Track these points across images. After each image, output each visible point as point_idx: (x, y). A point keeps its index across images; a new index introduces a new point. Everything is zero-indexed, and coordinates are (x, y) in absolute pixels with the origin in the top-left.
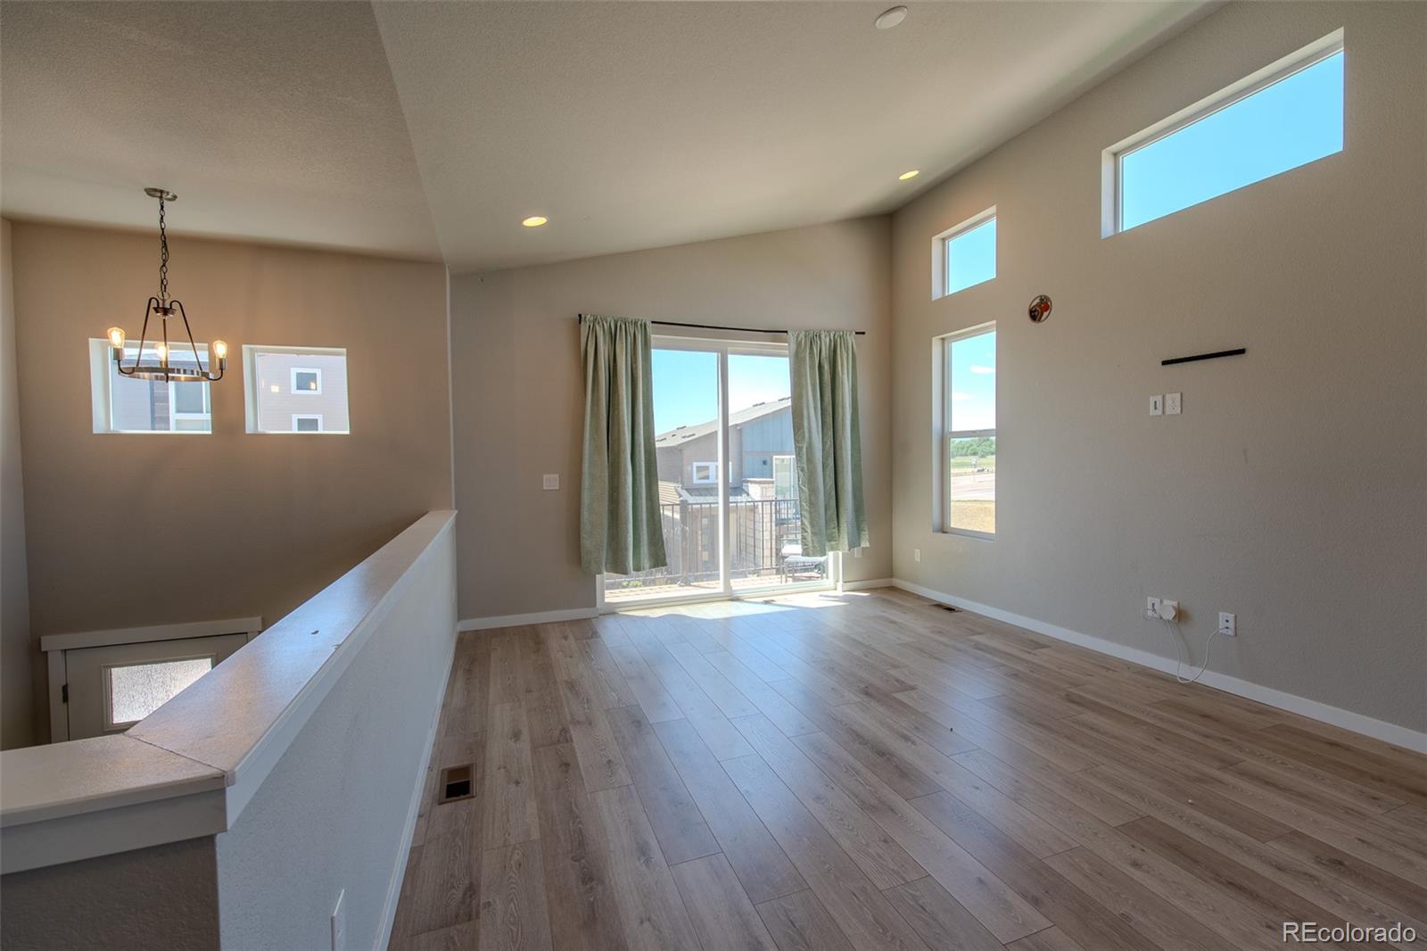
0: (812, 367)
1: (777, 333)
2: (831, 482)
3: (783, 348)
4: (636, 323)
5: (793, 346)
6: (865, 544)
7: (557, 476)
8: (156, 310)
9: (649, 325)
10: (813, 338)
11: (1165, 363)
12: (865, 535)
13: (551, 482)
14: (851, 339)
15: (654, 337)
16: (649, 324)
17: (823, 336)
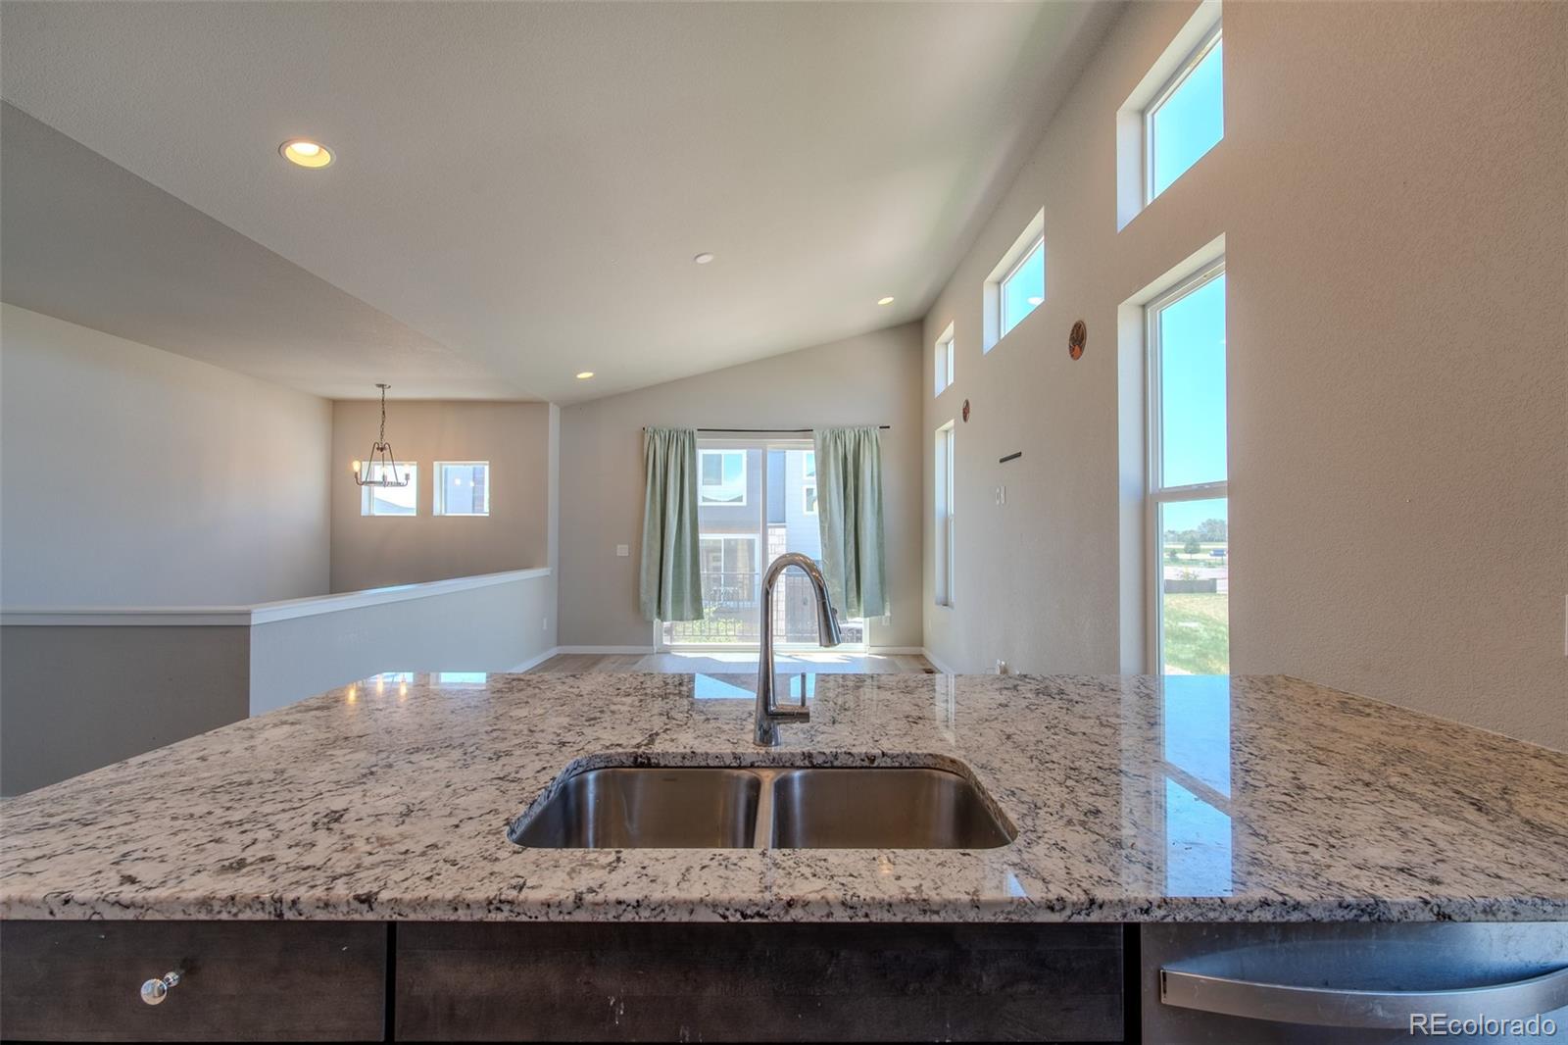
0: (836, 458)
1: (806, 431)
2: (851, 557)
3: (810, 443)
4: (685, 432)
5: (819, 442)
6: (888, 614)
7: (627, 546)
8: (378, 449)
9: (696, 433)
10: (838, 435)
11: (1002, 461)
12: (888, 605)
13: (623, 550)
14: (875, 433)
15: (698, 441)
16: (695, 431)
17: (847, 433)
